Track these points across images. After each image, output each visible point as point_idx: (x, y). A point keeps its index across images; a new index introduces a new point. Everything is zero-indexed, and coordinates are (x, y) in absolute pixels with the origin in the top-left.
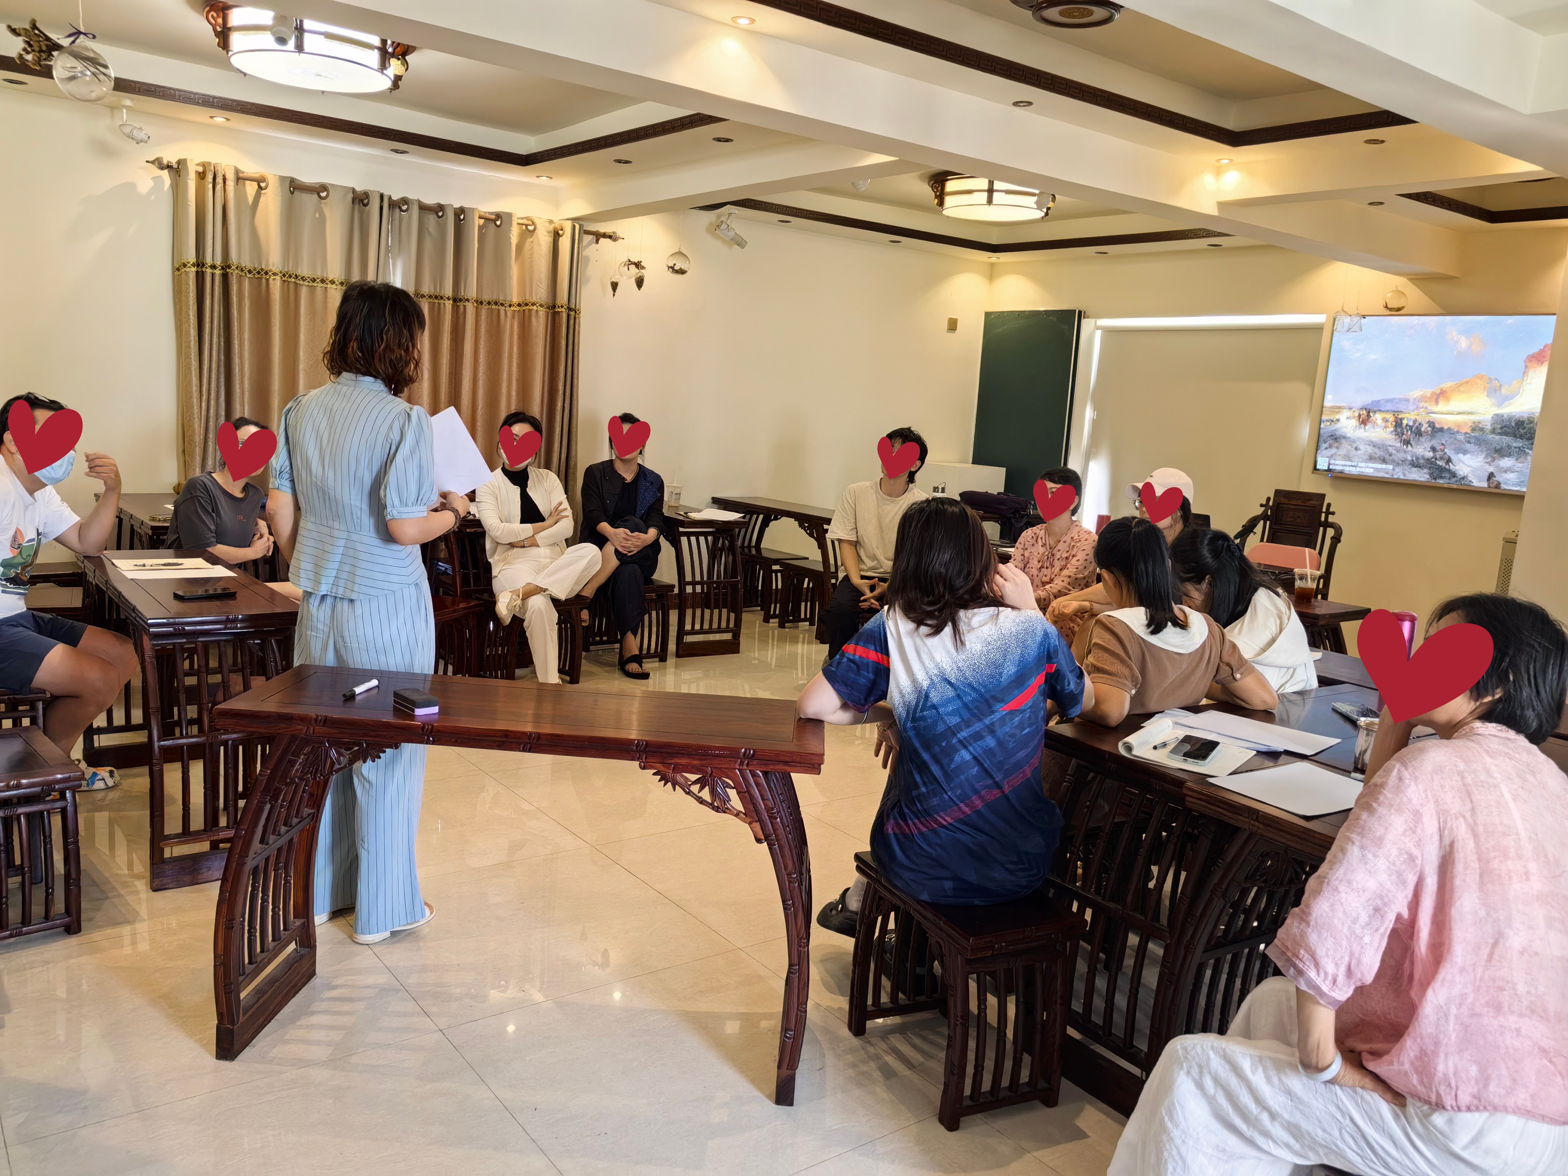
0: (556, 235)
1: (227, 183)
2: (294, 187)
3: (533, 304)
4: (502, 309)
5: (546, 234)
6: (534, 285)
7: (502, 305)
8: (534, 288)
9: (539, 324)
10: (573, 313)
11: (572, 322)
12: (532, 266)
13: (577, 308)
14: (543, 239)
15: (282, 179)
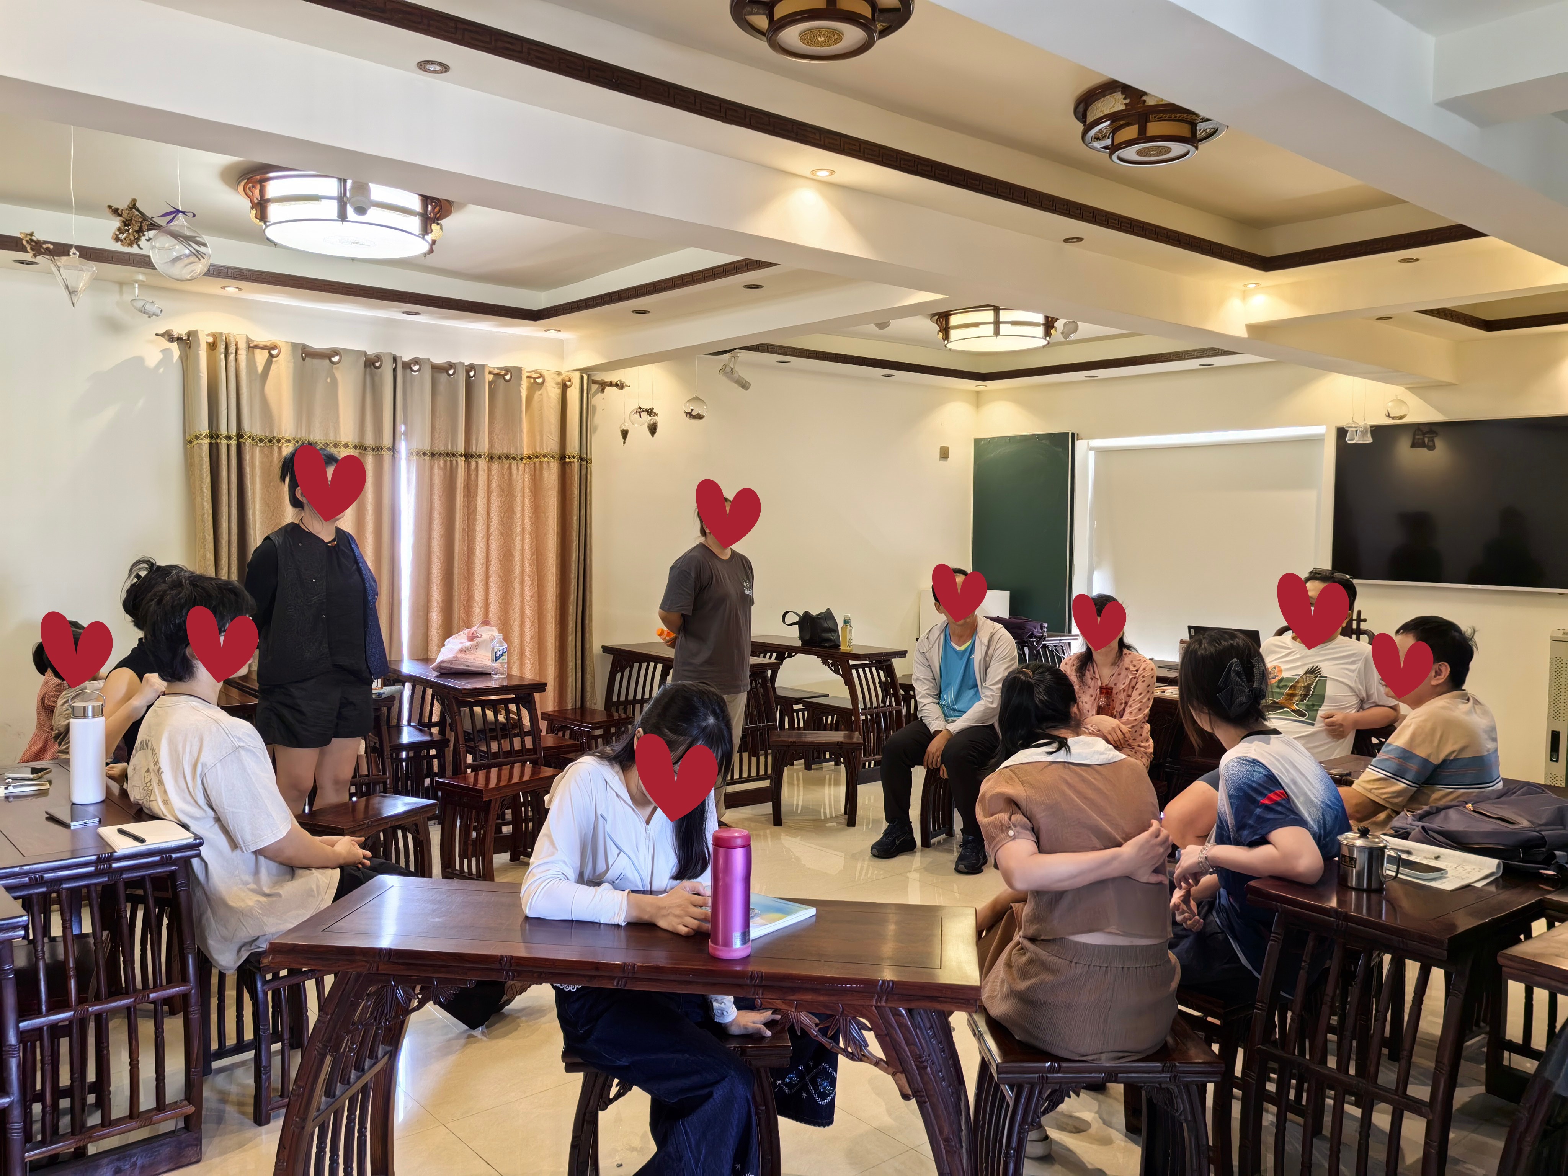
0: (564, 387)
1: (238, 352)
2: (306, 353)
3: (545, 456)
4: (514, 463)
5: (555, 386)
6: (545, 437)
7: (514, 458)
8: (544, 439)
9: (551, 474)
10: (585, 463)
11: (584, 472)
12: (541, 418)
13: (588, 457)
14: (552, 392)
15: (294, 345)
